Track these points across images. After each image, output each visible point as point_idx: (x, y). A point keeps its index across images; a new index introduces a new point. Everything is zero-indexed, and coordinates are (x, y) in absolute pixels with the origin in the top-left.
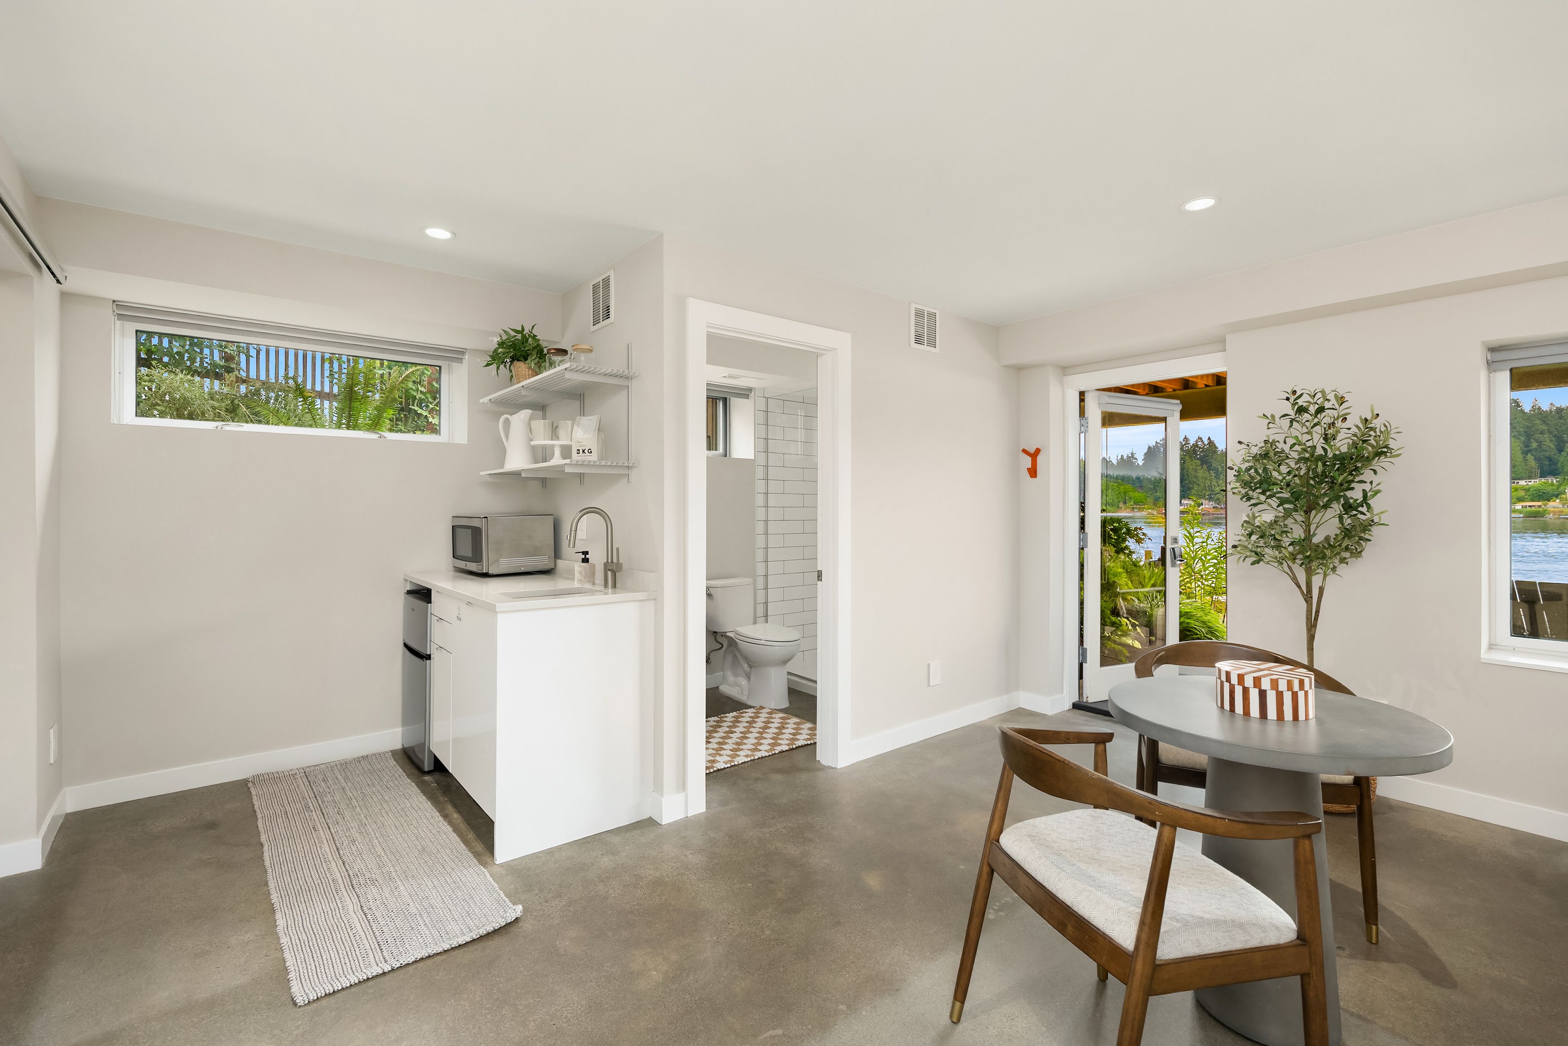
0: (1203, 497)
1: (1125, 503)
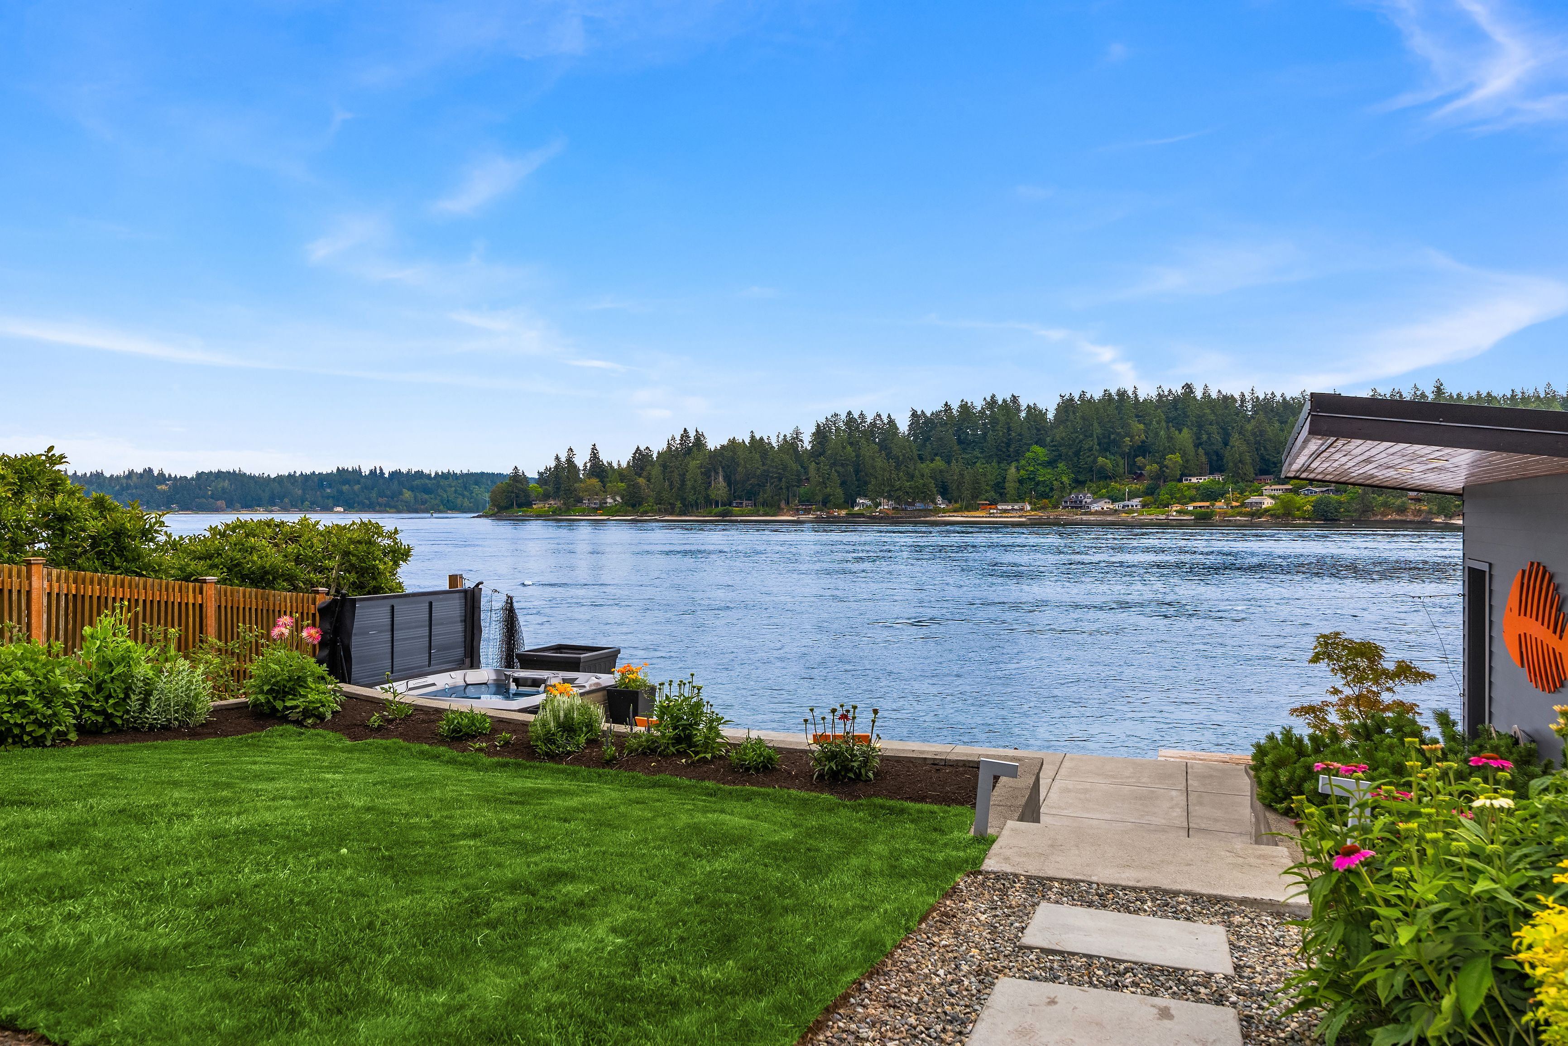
0: (882, 496)
1: (788, 503)
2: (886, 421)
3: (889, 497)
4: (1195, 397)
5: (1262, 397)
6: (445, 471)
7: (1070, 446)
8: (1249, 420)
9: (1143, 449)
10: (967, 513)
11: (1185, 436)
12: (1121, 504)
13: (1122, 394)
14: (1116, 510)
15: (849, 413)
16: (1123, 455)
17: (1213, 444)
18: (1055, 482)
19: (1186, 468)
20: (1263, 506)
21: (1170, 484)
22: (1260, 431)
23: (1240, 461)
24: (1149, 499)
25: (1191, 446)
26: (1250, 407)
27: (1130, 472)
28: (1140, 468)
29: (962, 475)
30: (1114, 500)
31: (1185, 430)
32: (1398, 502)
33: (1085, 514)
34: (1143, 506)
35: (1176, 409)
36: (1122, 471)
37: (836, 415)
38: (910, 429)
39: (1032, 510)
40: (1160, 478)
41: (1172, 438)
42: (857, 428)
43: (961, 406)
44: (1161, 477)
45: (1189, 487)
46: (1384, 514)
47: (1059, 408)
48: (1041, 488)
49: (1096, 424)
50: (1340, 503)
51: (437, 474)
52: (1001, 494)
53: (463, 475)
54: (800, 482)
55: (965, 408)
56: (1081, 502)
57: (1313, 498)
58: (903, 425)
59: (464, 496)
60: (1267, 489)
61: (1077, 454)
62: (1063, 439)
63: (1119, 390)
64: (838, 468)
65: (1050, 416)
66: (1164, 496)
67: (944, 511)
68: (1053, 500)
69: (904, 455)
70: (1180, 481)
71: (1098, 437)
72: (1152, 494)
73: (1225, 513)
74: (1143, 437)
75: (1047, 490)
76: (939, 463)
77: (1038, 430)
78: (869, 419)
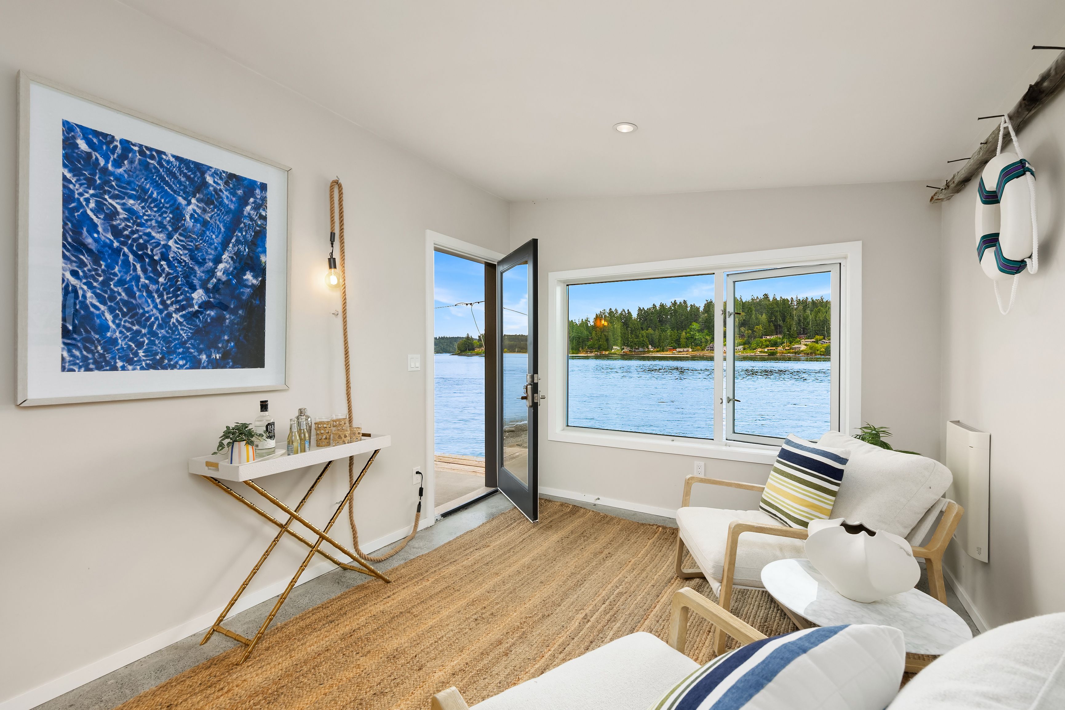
2: (627, 313)
3: (628, 346)
4: (769, 300)
5: (801, 299)
6: (443, 336)
8: (794, 310)
9: (744, 324)
10: (662, 353)
11: (764, 318)
15: (610, 309)
17: (777, 321)
18: (703, 339)
19: (764, 332)
20: (801, 349)
21: (757, 339)
22: (800, 315)
23: (790, 329)
24: (747, 346)
25: (767, 322)
26: (795, 304)
28: (743, 332)
29: (660, 336)
31: (764, 315)
34: (744, 349)
35: (760, 305)
37: (605, 310)
38: (638, 316)
39: (692, 351)
40: (752, 337)
41: (758, 318)
42: (614, 316)
43: (660, 306)
45: (766, 341)
47: (705, 306)
48: (694, 343)
51: (439, 337)
52: (678, 344)
53: (450, 338)
54: (588, 340)
55: (662, 306)
57: (825, 345)
58: (635, 315)
59: (450, 346)
60: (803, 341)
62: (707, 319)
64: (605, 333)
65: (701, 309)
66: (754, 345)
67: (652, 352)
68: (702, 347)
69: (634, 327)
70: (762, 338)
72: (748, 344)
73: (783, 352)
74: (744, 318)
75: (699, 342)
76: (650, 331)
77: (696, 315)
78: (619, 312)
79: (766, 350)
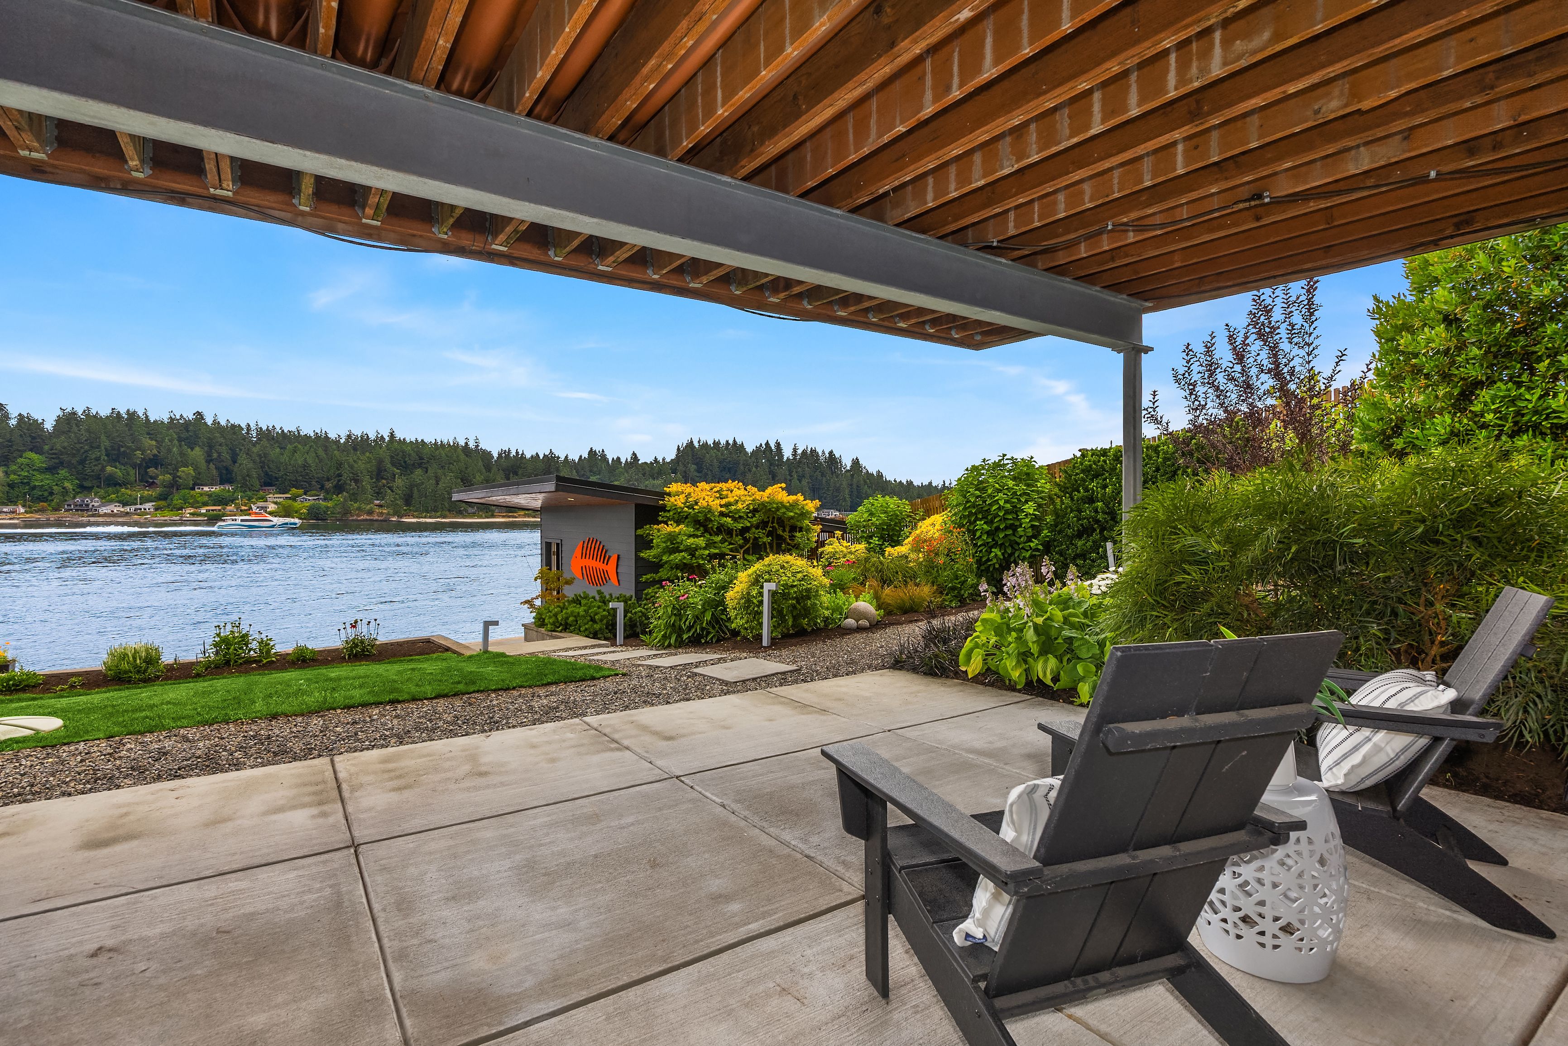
4: (205, 423)
5: (264, 428)
7: (74, 455)
8: (254, 445)
9: (155, 462)
11: (197, 453)
12: (133, 508)
13: (132, 415)
14: (127, 513)
16: (134, 466)
17: (223, 461)
18: (55, 488)
19: (198, 479)
20: (268, 510)
21: (183, 491)
22: (265, 454)
23: (248, 475)
24: (162, 503)
25: (203, 461)
26: (254, 435)
27: (141, 481)
28: (151, 477)
30: (125, 504)
31: (197, 449)
32: (368, 507)
33: (93, 516)
34: (156, 509)
35: (188, 431)
36: (132, 479)
39: (26, 512)
40: (173, 487)
41: (184, 454)
44: (174, 485)
45: (201, 495)
46: (358, 515)
47: (59, 420)
48: (37, 493)
49: (103, 437)
50: (328, 508)
56: (87, 505)
57: (307, 504)
60: (271, 497)
61: (82, 462)
62: (65, 448)
63: (128, 410)
65: (49, 426)
66: (177, 500)
68: (53, 504)
70: (193, 489)
71: (106, 449)
72: (165, 499)
74: (155, 451)
75: (46, 494)
77: (34, 438)
79: (203, 511)
